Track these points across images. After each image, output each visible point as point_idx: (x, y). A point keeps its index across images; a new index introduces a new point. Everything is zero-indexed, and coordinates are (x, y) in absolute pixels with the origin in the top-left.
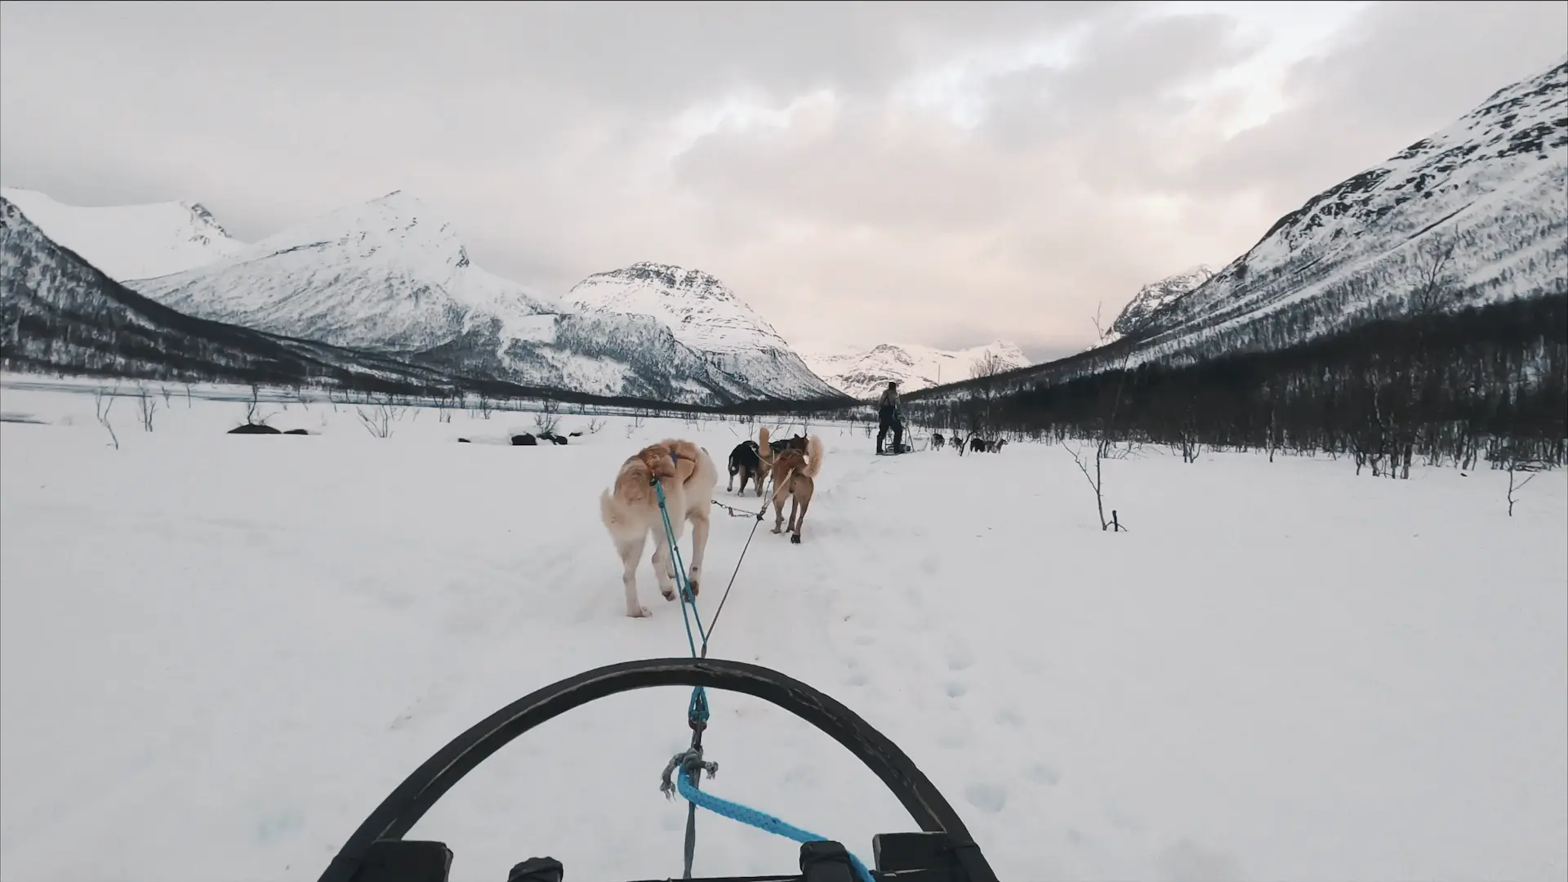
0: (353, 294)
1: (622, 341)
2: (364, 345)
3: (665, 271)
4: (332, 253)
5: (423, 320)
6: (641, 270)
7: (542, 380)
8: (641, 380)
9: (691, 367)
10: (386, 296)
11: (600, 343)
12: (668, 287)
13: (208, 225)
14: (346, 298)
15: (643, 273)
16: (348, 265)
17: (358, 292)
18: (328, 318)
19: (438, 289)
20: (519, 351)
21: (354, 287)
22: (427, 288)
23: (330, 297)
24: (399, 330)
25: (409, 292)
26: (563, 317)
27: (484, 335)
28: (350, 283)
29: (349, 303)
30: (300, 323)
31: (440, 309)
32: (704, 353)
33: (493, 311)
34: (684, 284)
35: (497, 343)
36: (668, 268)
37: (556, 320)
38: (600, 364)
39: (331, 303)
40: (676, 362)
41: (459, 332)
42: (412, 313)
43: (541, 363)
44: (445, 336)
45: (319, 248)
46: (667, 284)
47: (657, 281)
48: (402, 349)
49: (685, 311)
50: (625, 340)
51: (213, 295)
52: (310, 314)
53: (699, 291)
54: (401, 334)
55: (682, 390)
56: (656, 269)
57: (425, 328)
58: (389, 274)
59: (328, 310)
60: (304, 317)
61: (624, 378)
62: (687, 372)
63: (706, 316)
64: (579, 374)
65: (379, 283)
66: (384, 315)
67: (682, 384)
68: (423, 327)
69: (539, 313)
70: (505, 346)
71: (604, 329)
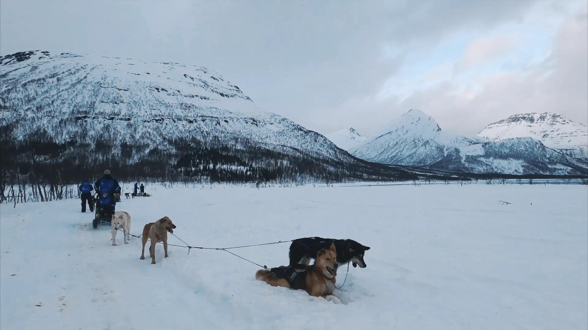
0: (403, 147)
1: (517, 150)
2: (411, 164)
3: (527, 116)
4: (394, 135)
5: (429, 153)
6: (514, 118)
7: (484, 170)
8: (532, 166)
9: (556, 157)
10: (414, 146)
11: (506, 153)
12: (530, 123)
13: (354, 133)
14: (401, 149)
15: (515, 119)
16: (400, 138)
17: (405, 146)
18: (397, 156)
19: (432, 141)
20: (470, 160)
21: (403, 145)
22: (428, 141)
23: (396, 149)
24: (421, 158)
25: (421, 144)
26: (486, 144)
27: (454, 155)
28: (401, 144)
29: (402, 151)
30: (389, 159)
31: (434, 148)
32: (561, 150)
33: (454, 146)
34: (540, 120)
35: (460, 158)
36: (529, 115)
37: (483, 145)
38: (508, 161)
39: (397, 151)
40: (548, 156)
41: (444, 156)
42: (425, 151)
43: (482, 165)
44: (438, 157)
45: (389, 134)
46: (529, 122)
47: (524, 122)
48: (424, 164)
49: (542, 132)
50: (518, 149)
51: (362, 154)
52: (390, 156)
53: (549, 122)
54: (422, 159)
55: (555, 169)
56: (523, 116)
57: (431, 156)
58: (414, 139)
59: (396, 154)
60: (389, 157)
61: (522, 166)
62: (555, 160)
63: (556, 133)
64: (500, 167)
65: (411, 142)
66: (415, 153)
67: (554, 166)
68: (429, 156)
69: (473, 144)
70: (464, 159)
71: (507, 147)
